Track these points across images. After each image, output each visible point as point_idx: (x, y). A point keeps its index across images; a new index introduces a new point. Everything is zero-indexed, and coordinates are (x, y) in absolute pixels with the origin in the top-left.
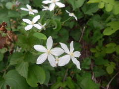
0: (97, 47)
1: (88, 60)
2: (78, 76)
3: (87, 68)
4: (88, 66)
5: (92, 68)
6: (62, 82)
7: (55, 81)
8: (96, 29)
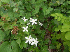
0: (54, 34)
1: (48, 40)
2: (41, 47)
3: (47, 44)
4: (48, 43)
5: (50, 44)
6: (33, 48)
7: (30, 47)
8: (55, 25)
